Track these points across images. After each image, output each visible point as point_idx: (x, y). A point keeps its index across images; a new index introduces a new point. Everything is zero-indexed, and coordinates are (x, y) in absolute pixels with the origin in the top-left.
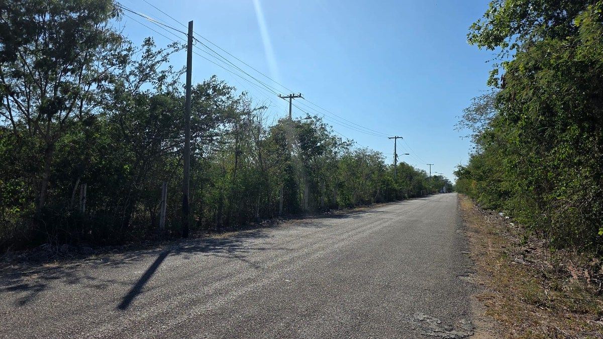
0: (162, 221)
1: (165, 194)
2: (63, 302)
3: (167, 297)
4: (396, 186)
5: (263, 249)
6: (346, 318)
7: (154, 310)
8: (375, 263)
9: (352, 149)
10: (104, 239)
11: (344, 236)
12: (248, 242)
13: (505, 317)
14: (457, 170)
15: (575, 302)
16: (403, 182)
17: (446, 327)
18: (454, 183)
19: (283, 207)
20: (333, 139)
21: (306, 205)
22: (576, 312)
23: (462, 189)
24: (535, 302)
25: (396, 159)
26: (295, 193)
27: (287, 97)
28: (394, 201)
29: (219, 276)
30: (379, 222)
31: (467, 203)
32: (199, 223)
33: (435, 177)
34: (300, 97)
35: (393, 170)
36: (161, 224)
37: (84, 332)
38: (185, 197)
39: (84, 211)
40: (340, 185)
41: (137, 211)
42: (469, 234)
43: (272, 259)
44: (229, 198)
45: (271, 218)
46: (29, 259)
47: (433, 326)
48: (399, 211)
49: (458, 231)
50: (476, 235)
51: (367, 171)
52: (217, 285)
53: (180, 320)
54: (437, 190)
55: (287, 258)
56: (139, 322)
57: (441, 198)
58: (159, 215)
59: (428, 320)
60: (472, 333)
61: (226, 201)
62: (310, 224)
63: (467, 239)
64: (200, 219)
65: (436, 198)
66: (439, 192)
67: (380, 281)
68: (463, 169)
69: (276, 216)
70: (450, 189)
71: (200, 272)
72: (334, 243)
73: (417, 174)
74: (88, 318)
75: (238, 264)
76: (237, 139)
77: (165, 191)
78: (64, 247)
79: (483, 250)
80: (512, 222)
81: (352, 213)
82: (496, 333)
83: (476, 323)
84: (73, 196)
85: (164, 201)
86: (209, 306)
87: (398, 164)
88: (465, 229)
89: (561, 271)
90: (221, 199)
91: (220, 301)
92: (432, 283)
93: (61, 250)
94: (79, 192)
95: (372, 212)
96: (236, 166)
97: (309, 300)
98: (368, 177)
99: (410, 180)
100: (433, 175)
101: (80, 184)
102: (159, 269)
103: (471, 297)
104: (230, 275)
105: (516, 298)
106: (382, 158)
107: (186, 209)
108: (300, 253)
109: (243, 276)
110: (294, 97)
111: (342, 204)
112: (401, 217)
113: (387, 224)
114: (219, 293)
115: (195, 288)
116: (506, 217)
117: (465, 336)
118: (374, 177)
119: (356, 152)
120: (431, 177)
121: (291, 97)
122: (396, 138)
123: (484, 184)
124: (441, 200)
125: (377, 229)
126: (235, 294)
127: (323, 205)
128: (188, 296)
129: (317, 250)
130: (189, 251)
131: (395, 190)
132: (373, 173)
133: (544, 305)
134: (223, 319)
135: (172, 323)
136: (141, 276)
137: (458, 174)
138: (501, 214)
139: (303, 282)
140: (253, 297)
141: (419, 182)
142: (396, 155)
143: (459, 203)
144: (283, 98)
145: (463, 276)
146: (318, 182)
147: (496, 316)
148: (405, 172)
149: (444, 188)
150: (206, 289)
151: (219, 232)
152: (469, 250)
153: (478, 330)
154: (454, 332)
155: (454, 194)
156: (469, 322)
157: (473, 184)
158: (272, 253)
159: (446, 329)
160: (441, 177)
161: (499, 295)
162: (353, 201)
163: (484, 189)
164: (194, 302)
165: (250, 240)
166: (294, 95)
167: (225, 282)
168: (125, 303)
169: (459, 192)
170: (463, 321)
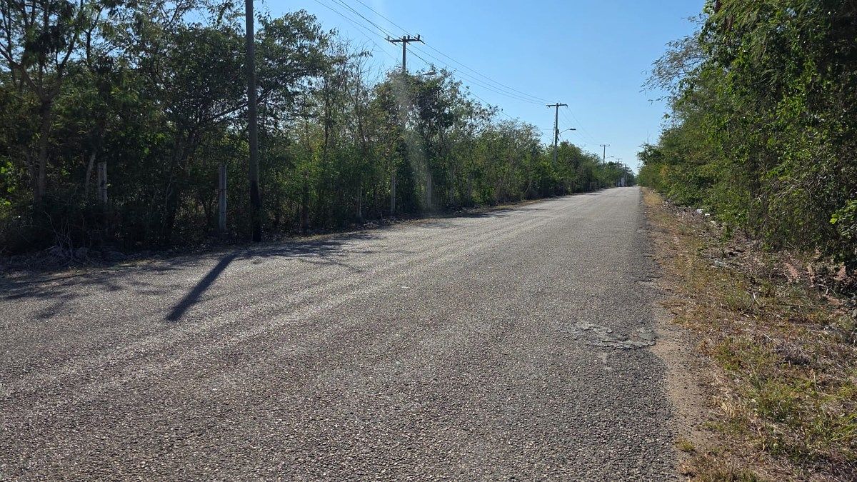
0: (223, 219)
1: (223, 180)
2: (85, 313)
3: (235, 307)
4: (555, 175)
5: (369, 252)
6: (485, 328)
7: (219, 321)
8: (524, 267)
9: (495, 121)
10: (139, 242)
11: (482, 237)
12: (348, 246)
13: (697, 325)
14: (642, 150)
15: (792, 309)
16: (566, 170)
17: (619, 336)
18: (636, 172)
19: (397, 204)
20: (469, 104)
21: (429, 201)
22: (792, 320)
23: (647, 180)
24: (738, 309)
25: (557, 137)
26: (411, 185)
27: (399, 41)
28: (552, 197)
29: (308, 282)
30: (530, 221)
31: (654, 198)
32: (276, 223)
33: (611, 164)
34: (418, 40)
35: (552, 153)
36: (220, 221)
37: (120, 346)
38: (254, 184)
39: (106, 201)
40: (477, 174)
41: (185, 206)
42: (654, 234)
43: (382, 264)
44: (317, 188)
45: (379, 218)
46: (31, 266)
47: (602, 335)
48: (559, 208)
49: (639, 231)
50: (663, 235)
51: (515, 154)
52: (306, 293)
53: (255, 331)
54: (612, 182)
55: (403, 262)
56: (198, 335)
57: (618, 192)
58: (218, 211)
59: (595, 330)
60: (653, 343)
61: (314, 193)
62: (434, 224)
63: (651, 240)
64: (277, 217)
65: (610, 192)
66: (616, 185)
67: (531, 288)
68: (650, 148)
69: (387, 215)
70: (630, 181)
71: (280, 278)
72: (467, 246)
73: (586, 159)
74: (124, 330)
75: (335, 270)
76: (327, 101)
77: (223, 176)
78: (82, 251)
79: (672, 252)
80: (714, 220)
81: (493, 211)
82: (685, 342)
83: (660, 332)
84: (88, 179)
85: (223, 190)
86: (296, 316)
87: (559, 144)
88: (649, 228)
89: (775, 275)
90: (306, 189)
91: (311, 311)
92: (601, 289)
93: (78, 255)
94: (96, 174)
95: (522, 210)
96: (326, 142)
97: (434, 308)
98: (517, 163)
99: (576, 168)
100: (607, 161)
101: (96, 163)
102: (222, 275)
103: (654, 304)
104: (323, 281)
105: (713, 306)
106: (537, 135)
107: (256, 200)
108: (422, 256)
109: (342, 283)
110: (409, 40)
111: (479, 200)
112: (561, 216)
113: (542, 223)
114: (308, 301)
115: (275, 296)
116: (706, 214)
117: (644, 346)
118: (525, 162)
119: (500, 126)
120: (604, 164)
121: (405, 41)
122: (558, 106)
123: (679, 168)
124: (619, 195)
125: (528, 228)
126: (332, 302)
127: (452, 201)
128: (266, 305)
129: (444, 254)
130: (265, 254)
131: (554, 181)
132: (524, 157)
133: (751, 312)
134: (316, 330)
135: (244, 335)
136: (196, 284)
137: (643, 156)
138: (699, 211)
139: (426, 289)
140: (356, 306)
141: (588, 171)
142: (557, 132)
143: (642, 198)
144: (393, 41)
145: (644, 281)
146: (445, 169)
147: (686, 324)
148: (569, 155)
149: (623, 180)
150: (290, 297)
151: (306, 234)
152: (653, 252)
153: (662, 339)
154: (629, 341)
155: (636, 188)
156: (650, 331)
157: (664, 170)
158: (383, 257)
159: (619, 339)
160: (618, 164)
161: (692, 302)
162: (495, 196)
163: (678, 177)
164: (275, 312)
165: (350, 242)
166: (409, 37)
167: (316, 289)
168: (176, 314)
169: (643, 184)
170: (642, 330)
